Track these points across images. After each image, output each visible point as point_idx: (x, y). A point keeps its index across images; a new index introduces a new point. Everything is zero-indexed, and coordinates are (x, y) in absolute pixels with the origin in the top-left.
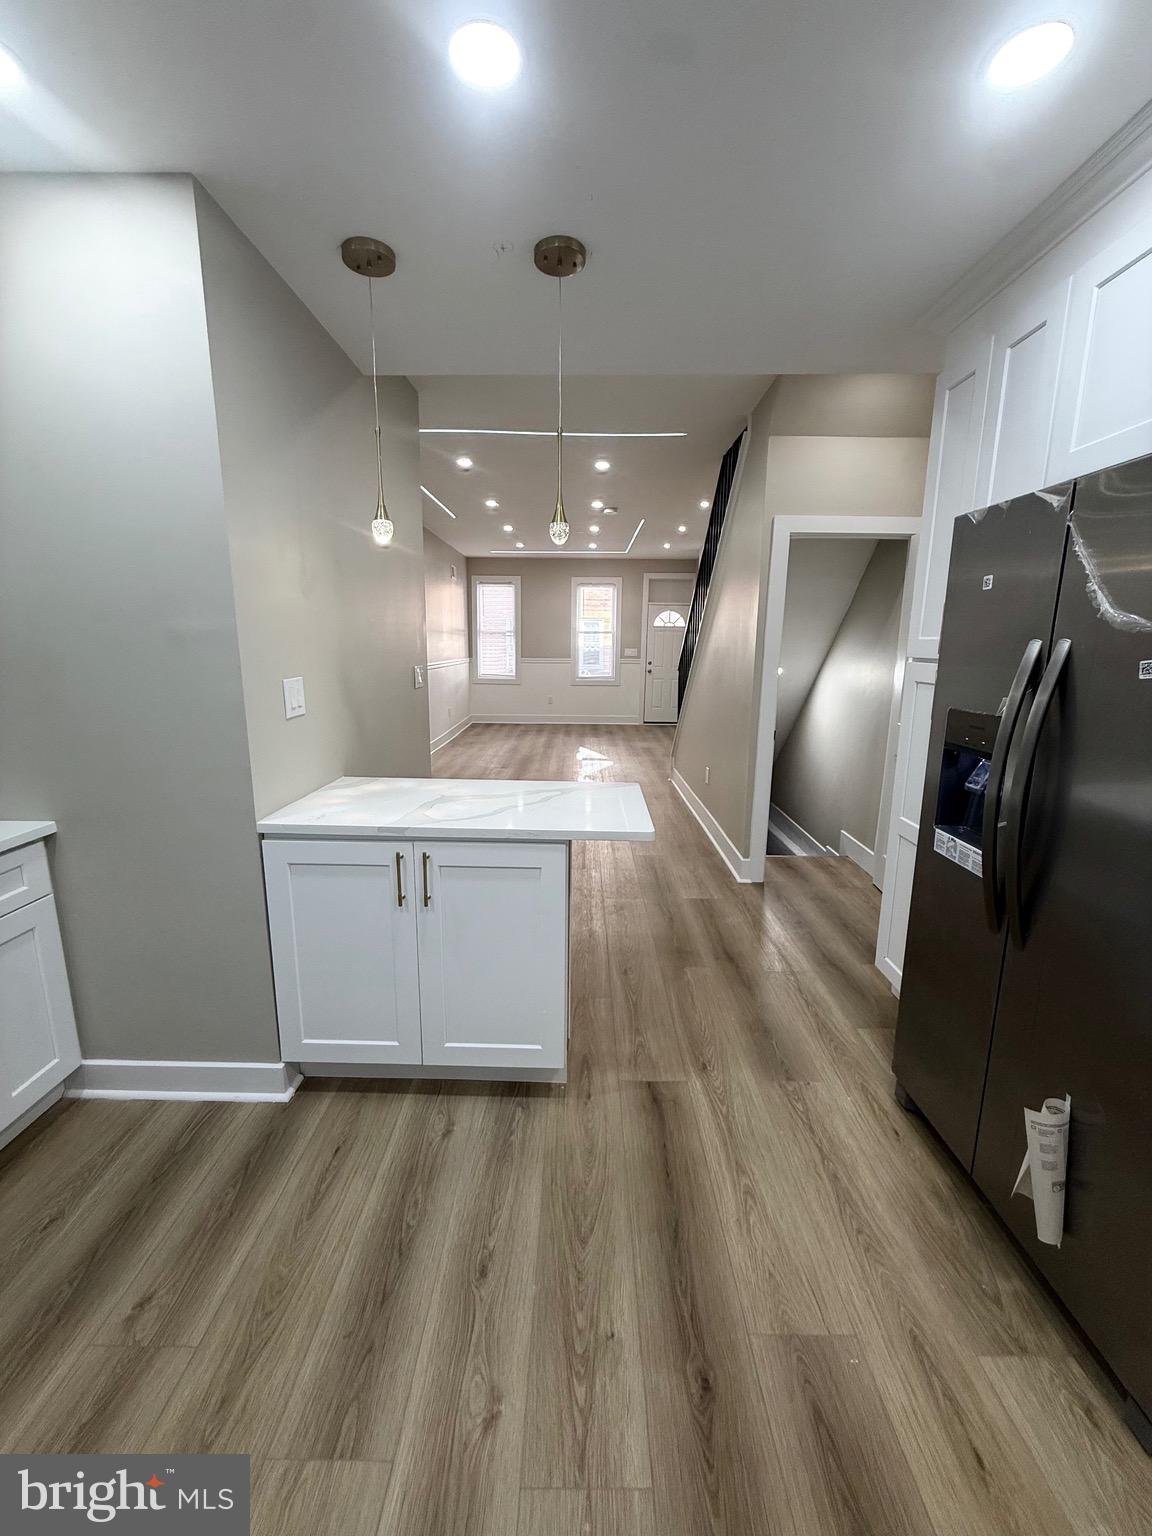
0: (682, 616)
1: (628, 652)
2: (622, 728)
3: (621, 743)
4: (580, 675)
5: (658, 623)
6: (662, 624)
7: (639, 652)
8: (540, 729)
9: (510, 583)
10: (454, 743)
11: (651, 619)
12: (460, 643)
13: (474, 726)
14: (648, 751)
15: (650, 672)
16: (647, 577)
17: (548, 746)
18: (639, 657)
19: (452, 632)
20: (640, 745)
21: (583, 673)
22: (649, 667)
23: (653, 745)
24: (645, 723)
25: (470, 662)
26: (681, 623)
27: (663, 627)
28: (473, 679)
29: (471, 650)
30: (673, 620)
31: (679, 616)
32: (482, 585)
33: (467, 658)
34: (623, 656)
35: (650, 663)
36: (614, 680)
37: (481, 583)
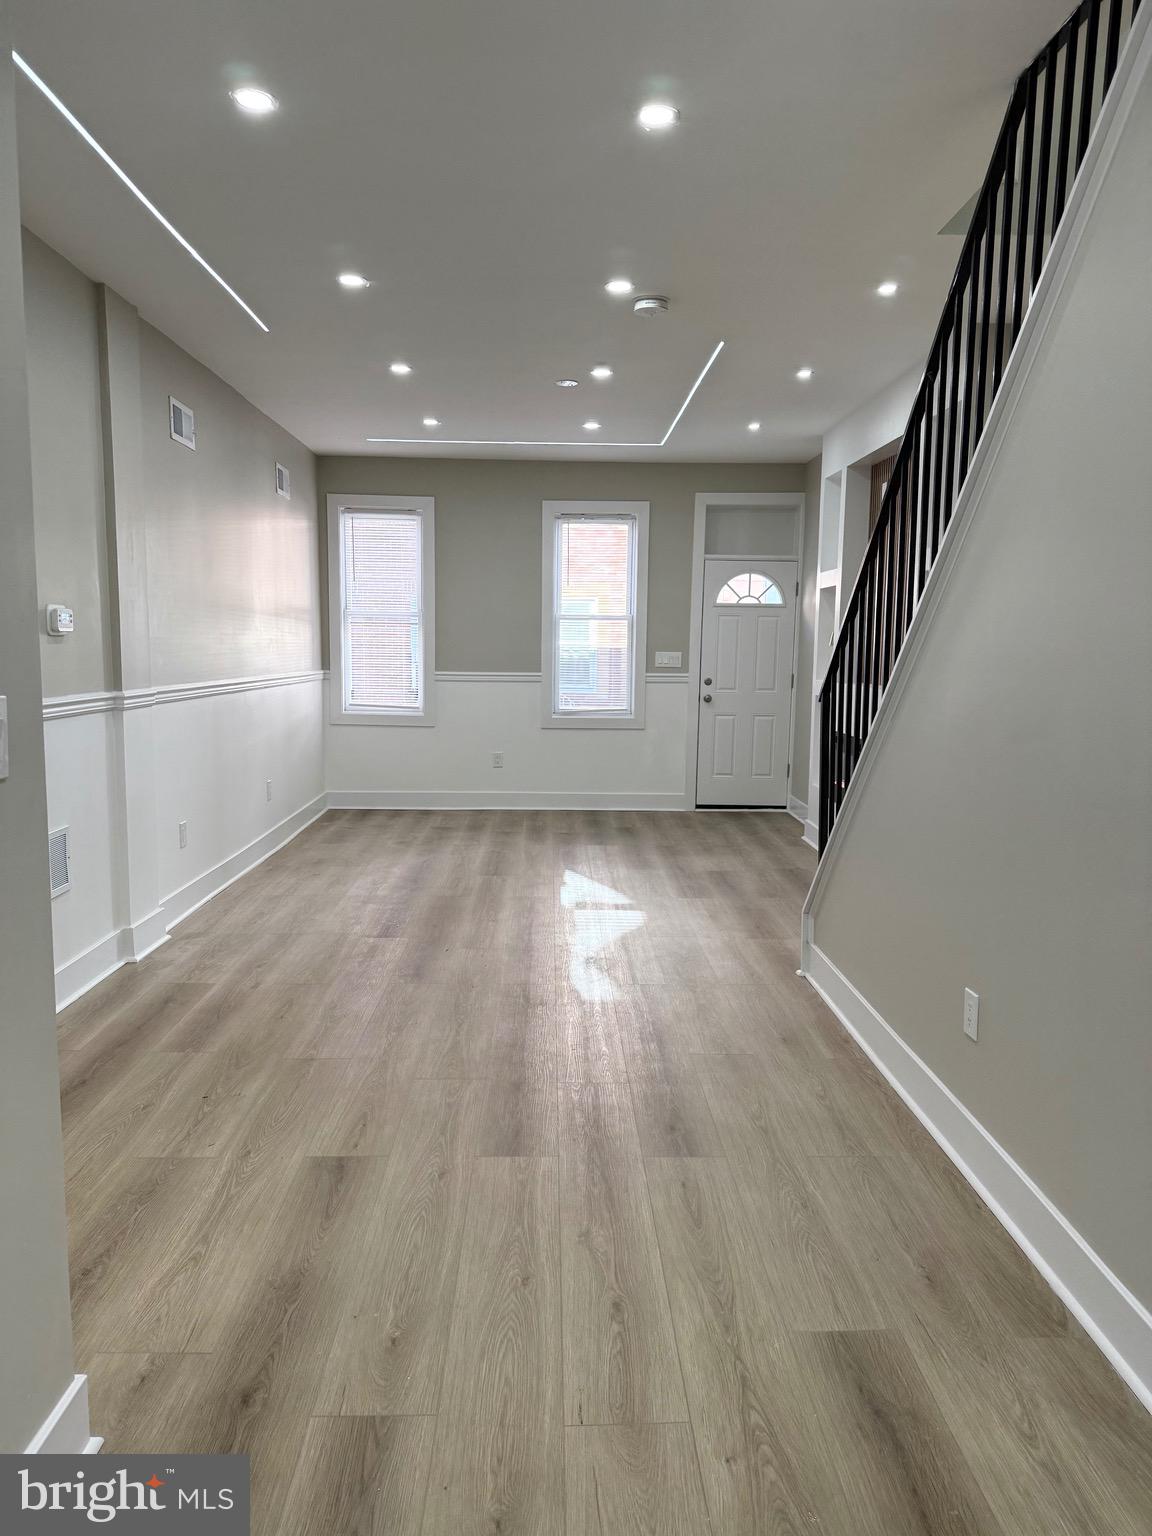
0: (776, 582)
1: (663, 658)
2: (651, 817)
3: (655, 858)
4: (562, 707)
5: (725, 596)
6: (734, 600)
7: (685, 660)
8: (477, 821)
9: (410, 512)
10: (274, 865)
11: (710, 589)
12: (301, 639)
13: (332, 816)
14: (722, 880)
15: (708, 700)
16: (703, 500)
17: (496, 868)
18: (684, 668)
19: (279, 613)
20: (701, 863)
21: (567, 702)
22: (706, 690)
23: (729, 863)
24: (698, 807)
25: (324, 679)
26: (774, 597)
27: (738, 606)
28: (332, 716)
29: (327, 654)
30: (756, 592)
31: (769, 583)
32: (351, 515)
33: (318, 670)
34: (650, 666)
35: (708, 682)
36: (632, 717)
37: (349, 510)
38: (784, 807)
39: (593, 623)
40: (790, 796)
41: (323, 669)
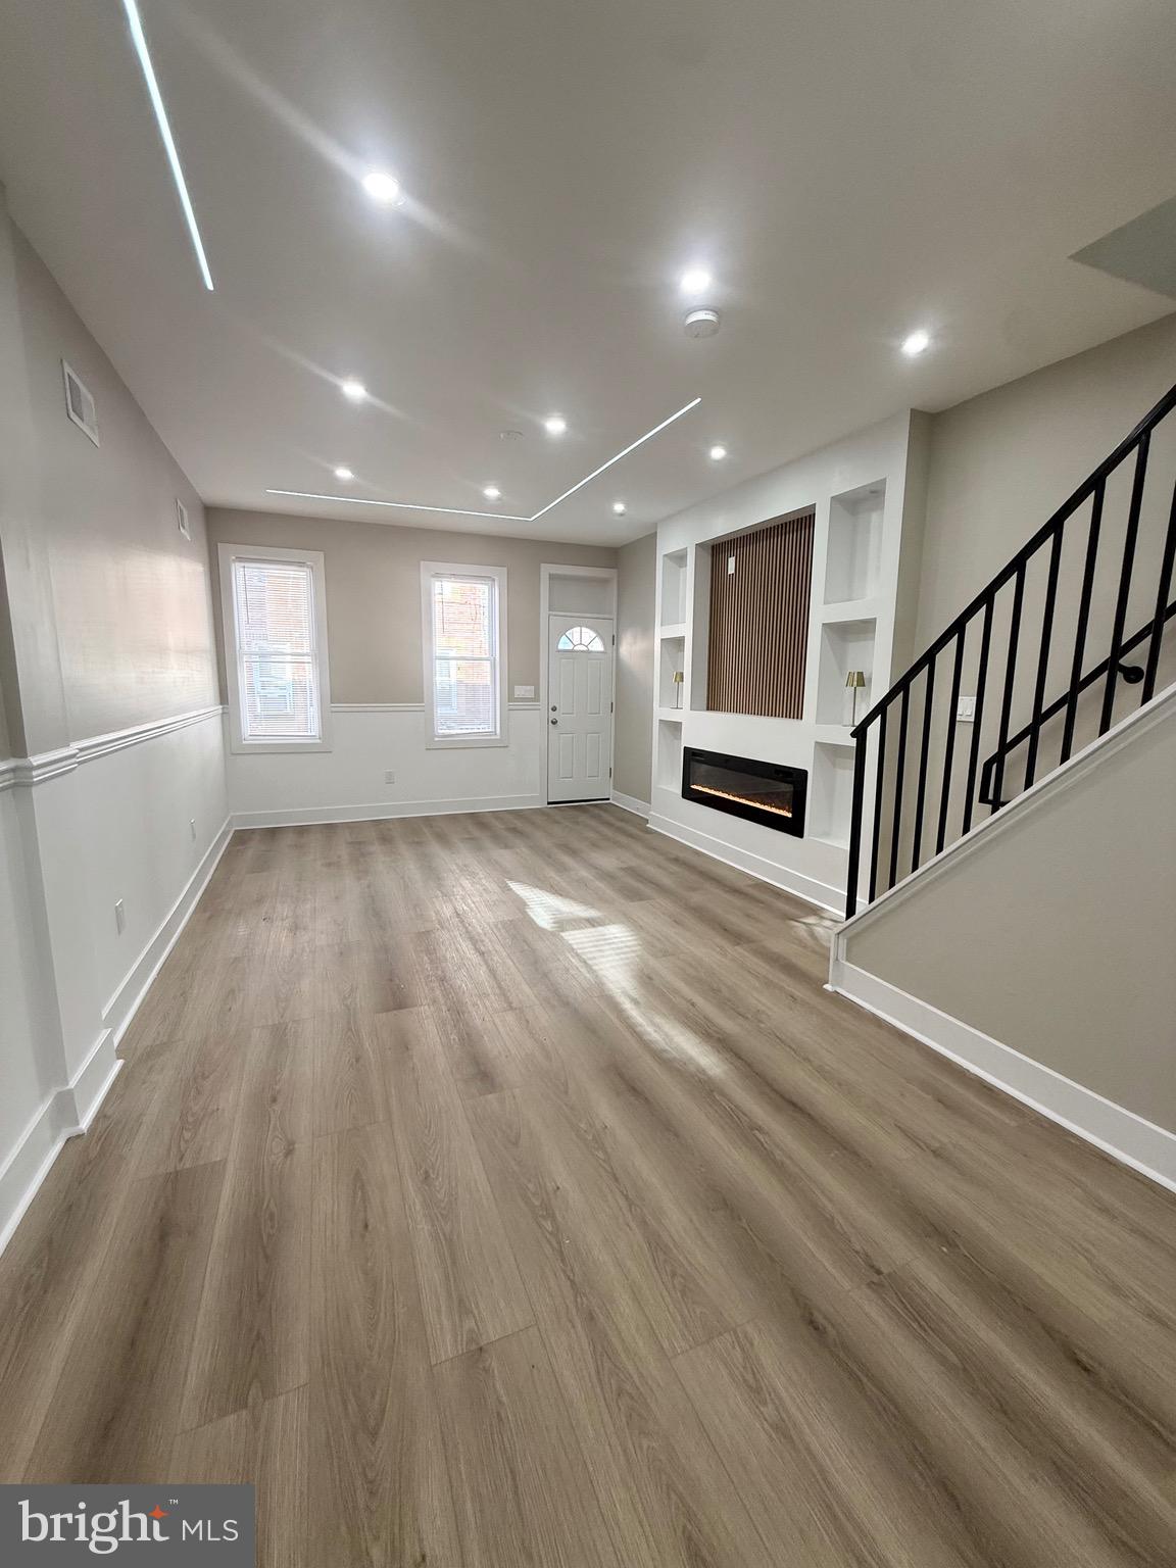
0: (599, 635)
1: (521, 691)
4: (441, 731)
5: (564, 644)
6: (570, 647)
7: (537, 692)
9: (302, 564)
11: (552, 641)
13: (241, 836)
15: (554, 722)
16: (546, 569)
18: (536, 698)
21: (444, 726)
22: (553, 715)
24: (549, 803)
25: (223, 713)
26: (598, 646)
27: (572, 651)
28: (233, 746)
29: (225, 693)
30: (586, 641)
31: (595, 635)
32: (243, 564)
33: (216, 705)
34: (511, 698)
35: (554, 709)
36: (498, 737)
37: (240, 559)
38: (608, 799)
39: (453, 662)
40: (612, 790)
41: (221, 704)
